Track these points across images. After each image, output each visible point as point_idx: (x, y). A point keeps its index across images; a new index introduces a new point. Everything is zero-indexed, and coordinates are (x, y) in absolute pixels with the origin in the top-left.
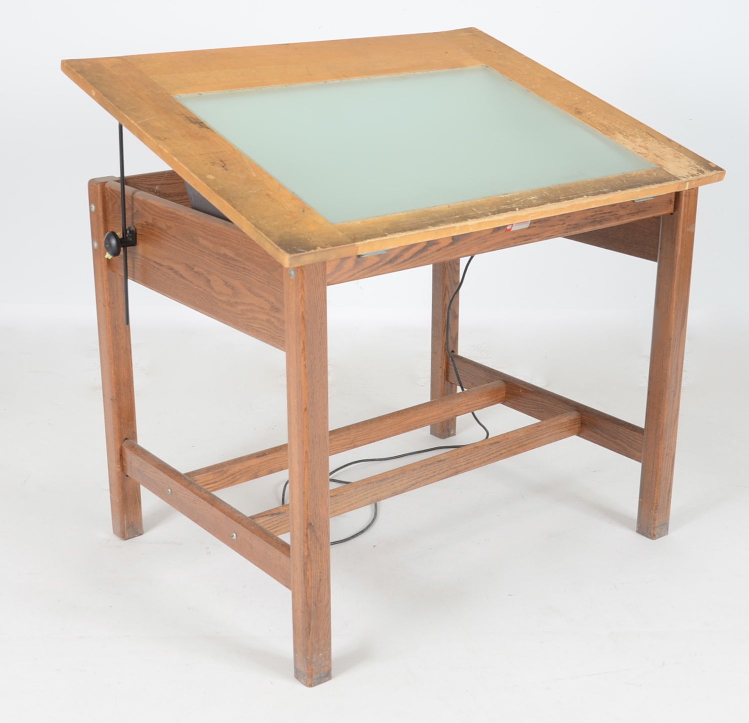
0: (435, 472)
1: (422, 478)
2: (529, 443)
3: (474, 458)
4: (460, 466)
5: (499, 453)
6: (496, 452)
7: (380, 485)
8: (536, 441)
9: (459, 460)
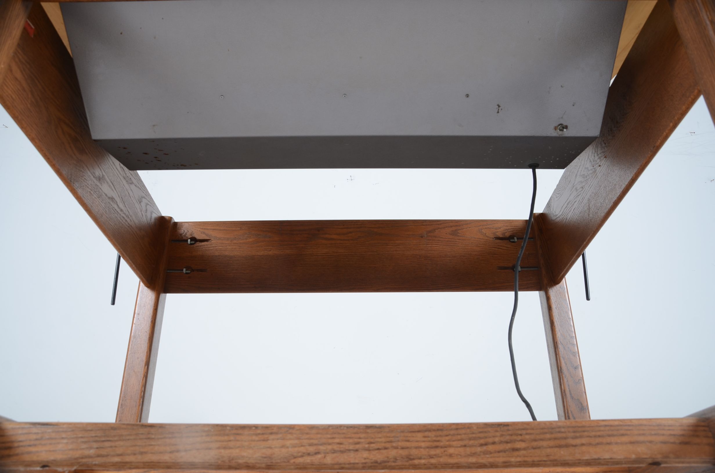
0: (358, 443)
1: (330, 447)
2: (583, 445)
3: (448, 441)
4: (416, 448)
5: (509, 446)
6: (501, 442)
7: (238, 434)
8: (598, 444)
9: (414, 434)
